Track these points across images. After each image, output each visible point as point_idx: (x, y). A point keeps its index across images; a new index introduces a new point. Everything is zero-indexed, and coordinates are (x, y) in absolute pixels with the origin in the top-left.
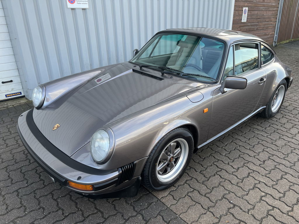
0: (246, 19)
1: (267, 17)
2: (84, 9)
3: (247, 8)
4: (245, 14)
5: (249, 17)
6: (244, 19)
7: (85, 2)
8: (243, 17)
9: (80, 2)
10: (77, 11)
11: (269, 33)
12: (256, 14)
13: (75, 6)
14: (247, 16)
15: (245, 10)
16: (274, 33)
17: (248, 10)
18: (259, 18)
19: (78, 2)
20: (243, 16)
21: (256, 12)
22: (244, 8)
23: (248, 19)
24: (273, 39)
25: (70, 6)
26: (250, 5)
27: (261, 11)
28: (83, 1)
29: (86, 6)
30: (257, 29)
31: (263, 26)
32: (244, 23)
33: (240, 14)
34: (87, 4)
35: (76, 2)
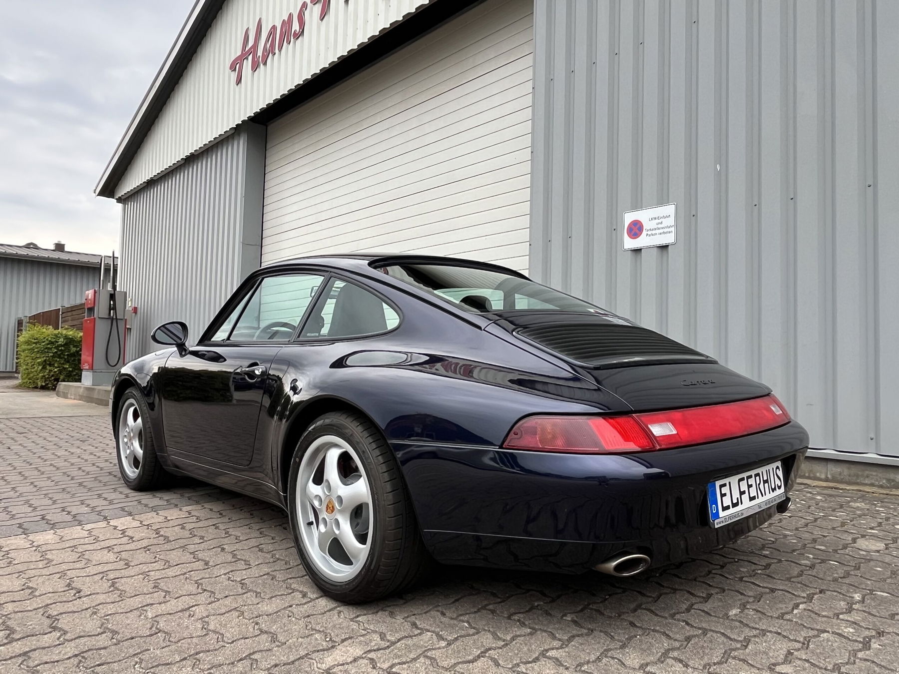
2: (662, 247)
7: (666, 230)
9: (654, 232)
10: (643, 250)
13: (641, 242)
19: (649, 233)
25: (630, 243)
28: (663, 228)
29: (669, 239)
34: (673, 235)
35: (644, 233)
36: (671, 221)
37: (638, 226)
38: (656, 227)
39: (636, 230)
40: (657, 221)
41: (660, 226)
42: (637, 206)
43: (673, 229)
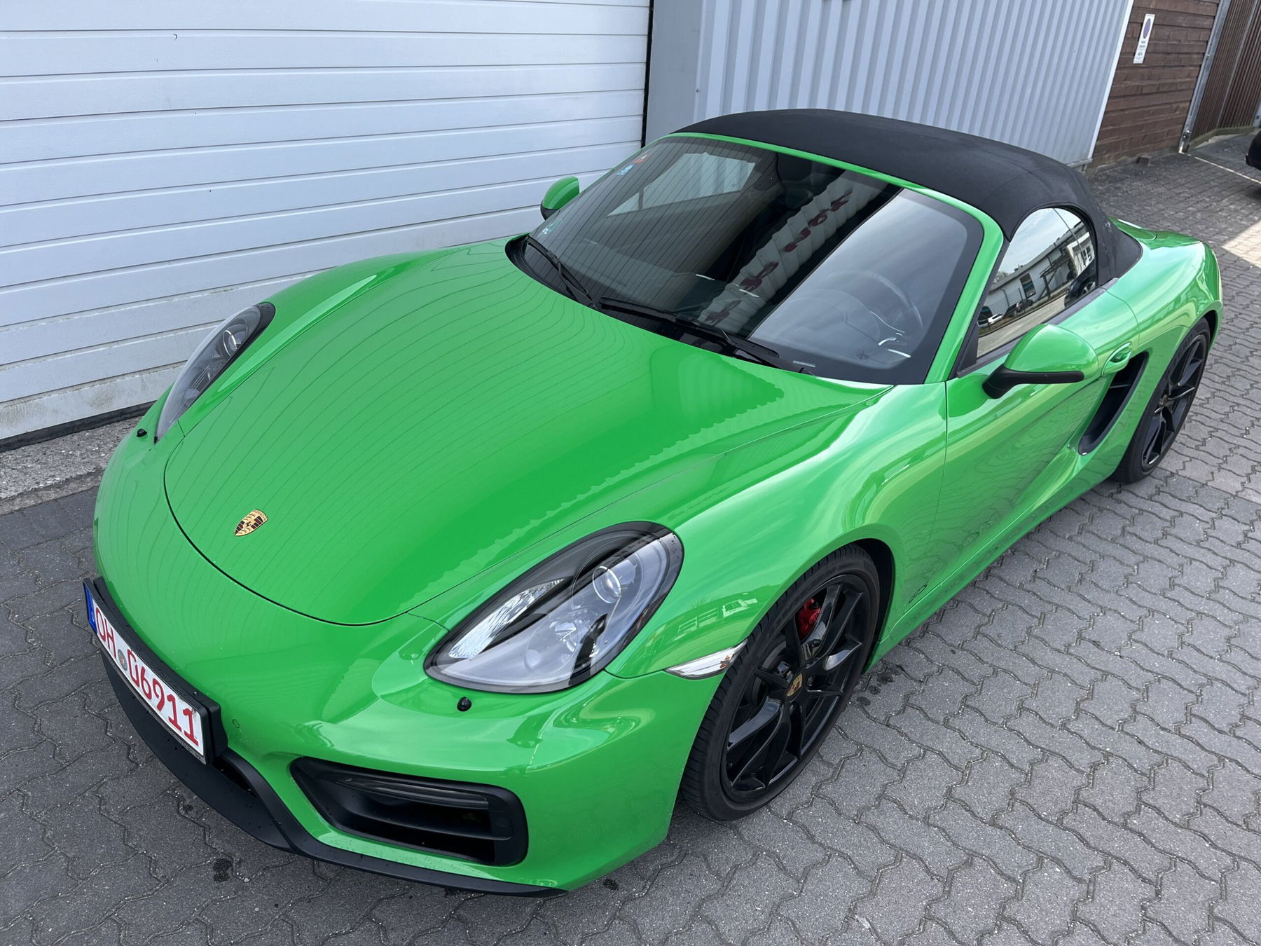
0: (1144, 52)
1: (1186, 51)
3: (1152, 17)
4: (1144, 37)
5: (1150, 50)
6: (1139, 54)
8: (1138, 48)
11: (1177, 104)
12: (1165, 38)
14: (1149, 45)
15: (1149, 20)
17: (1154, 24)
18: (1168, 54)
20: (1140, 43)
21: (1167, 31)
22: (1147, 18)
23: (1147, 55)
24: (1181, 126)
26: (1160, 6)
27: (1176, 28)
30: (1158, 88)
31: (1172, 81)
32: (1137, 65)
33: (1135, 35)
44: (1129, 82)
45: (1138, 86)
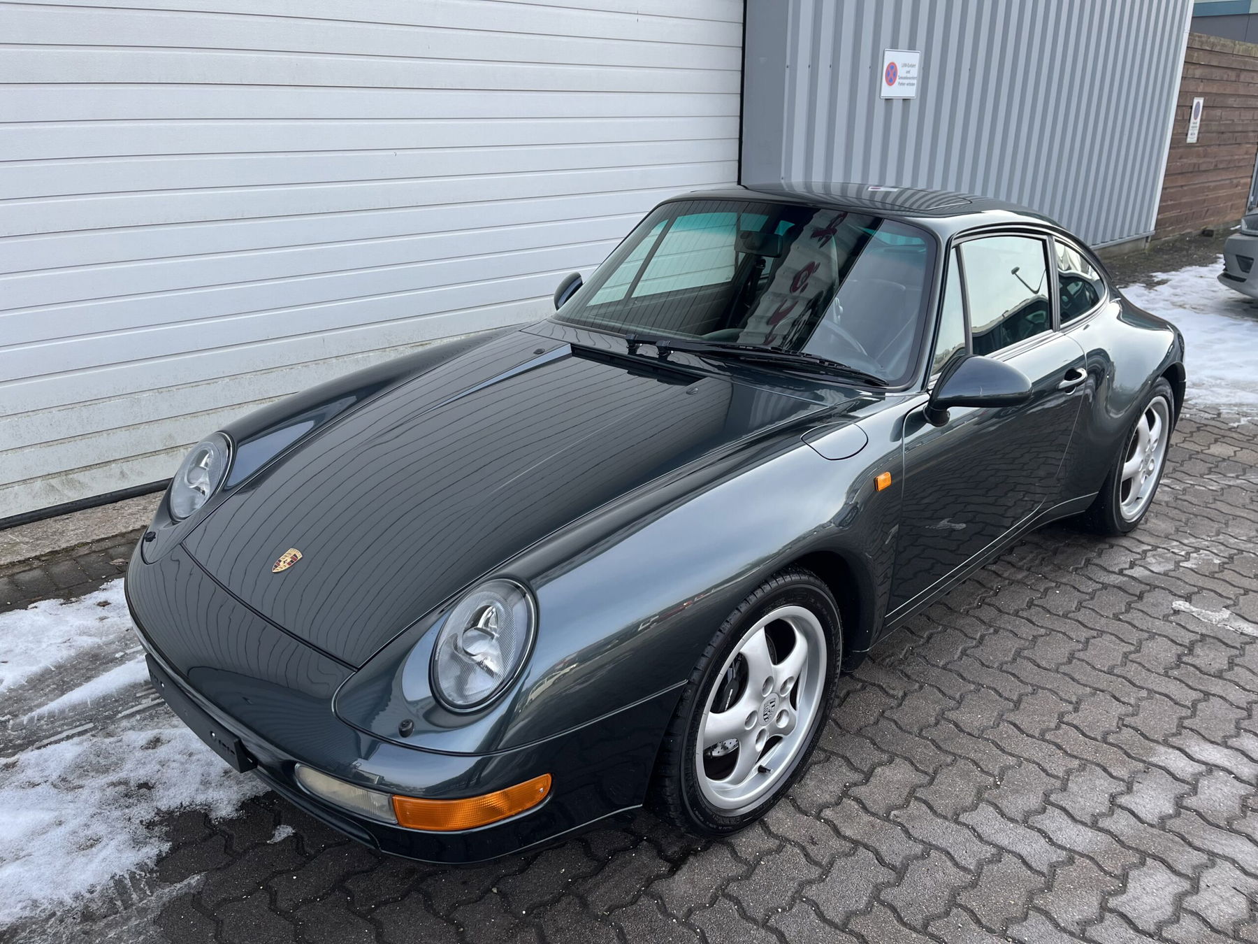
0: (1196, 132)
1: (1240, 130)
2: (905, 100)
3: (1201, 101)
4: (1196, 118)
5: (1202, 131)
6: (1191, 134)
7: (912, 81)
8: (1190, 128)
10: (894, 101)
11: (1238, 180)
12: (1217, 118)
13: (893, 91)
14: (1201, 125)
15: (1198, 103)
16: (1249, 180)
17: (1203, 107)
18: (1223, 133)
19: (902, 81)
20: (1191, 125)
21: (1218, 112)
22: (1196, 101)
23: (1201, 135)
24: (1245, 200)
25: (887, 91)
26: (1208, 90)
27: (1228, 109)
28: (910, 78)
29: (911, 92)
30: (1216, 166)
31: (1229, 158)
32: (1191, 145)
33: (1185, 118)
34: (914, 88)
35: (898, 80)
36: (915, 72)
37: (893, 71)
38: (904, 75)
39: (891, 73)
40: (907, 69)
41: (908, 75)
42: (894, 46)
43: (915, 81)
44: (1185, 160)
45: (1195, 164)
